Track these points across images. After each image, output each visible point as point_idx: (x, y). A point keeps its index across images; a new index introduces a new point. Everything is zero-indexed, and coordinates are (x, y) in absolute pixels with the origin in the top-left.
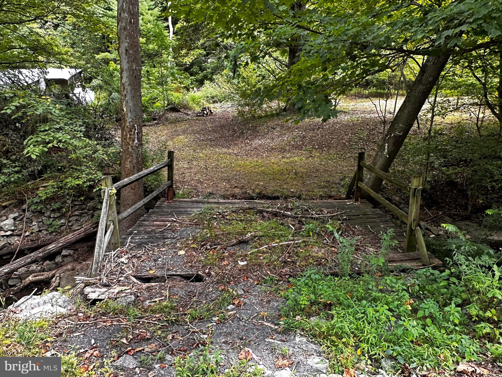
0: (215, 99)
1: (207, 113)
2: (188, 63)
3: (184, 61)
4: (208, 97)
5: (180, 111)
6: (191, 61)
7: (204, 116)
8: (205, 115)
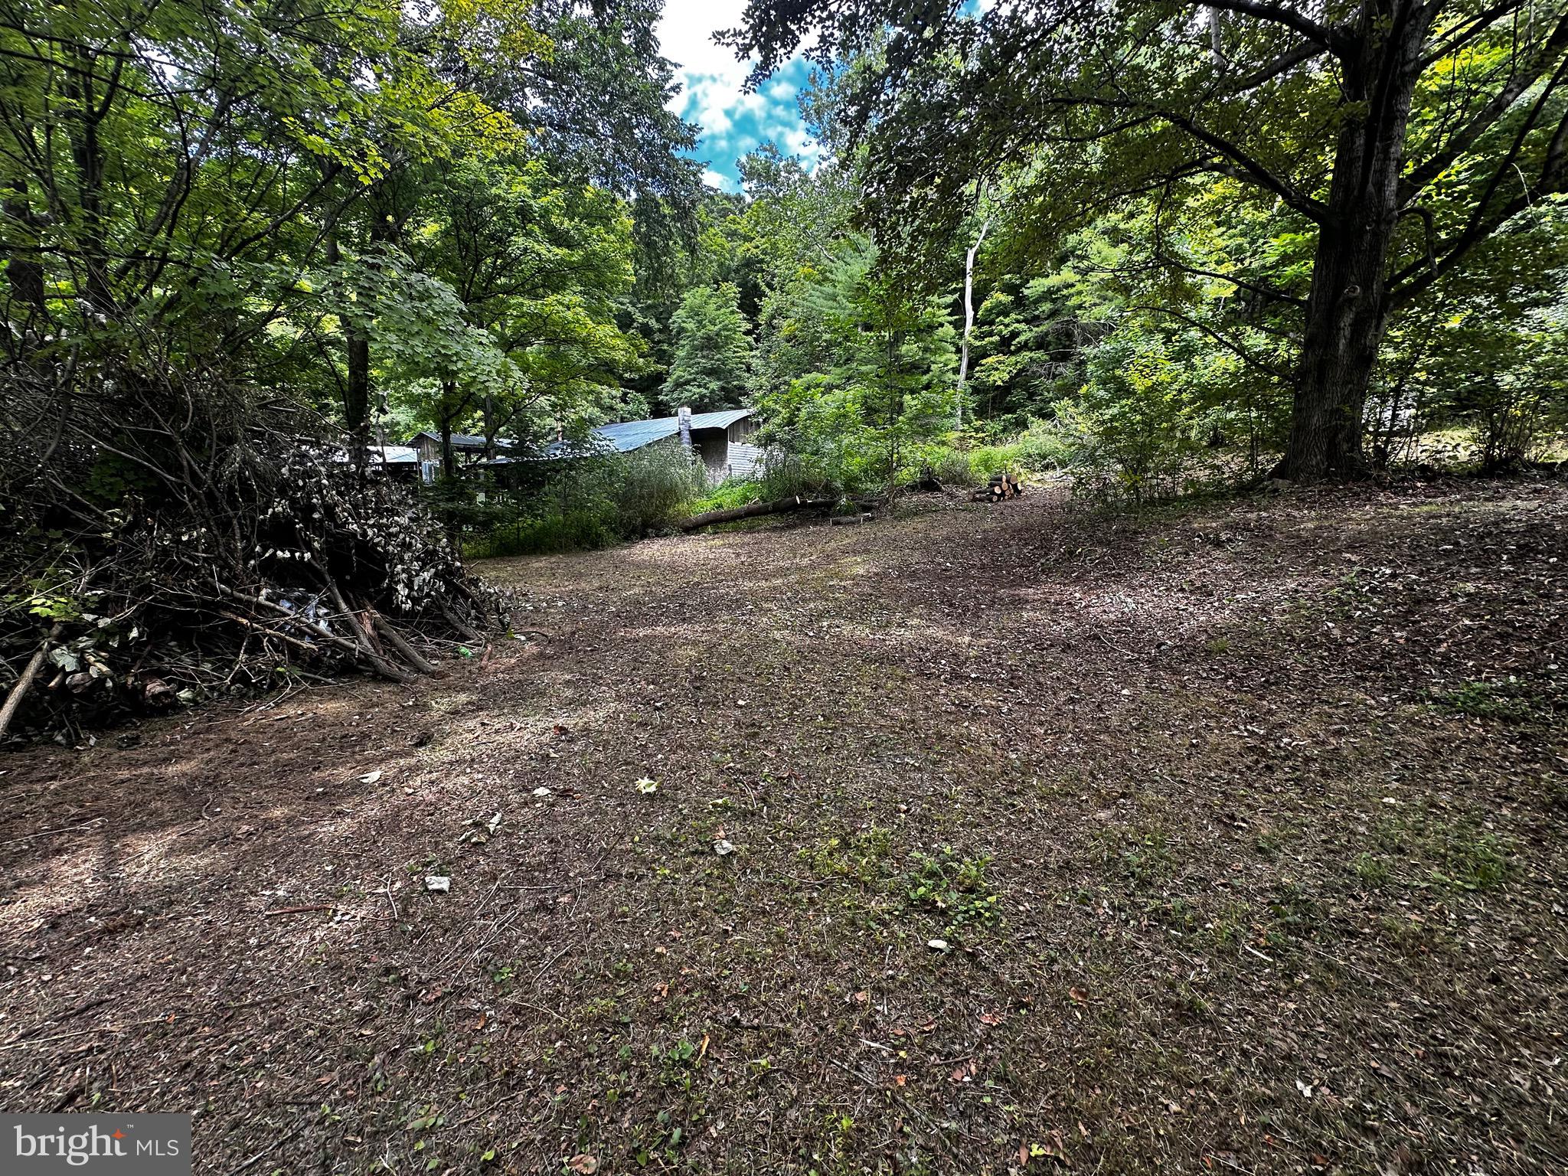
0: (1051, 459)
1: (1003, 492)
2: (999, 383)
3: (991, 378)
4: (1030, 456)
5: (939, 489)
6: (1006, 377)
7: (991, 501)
8: (995, 498)
